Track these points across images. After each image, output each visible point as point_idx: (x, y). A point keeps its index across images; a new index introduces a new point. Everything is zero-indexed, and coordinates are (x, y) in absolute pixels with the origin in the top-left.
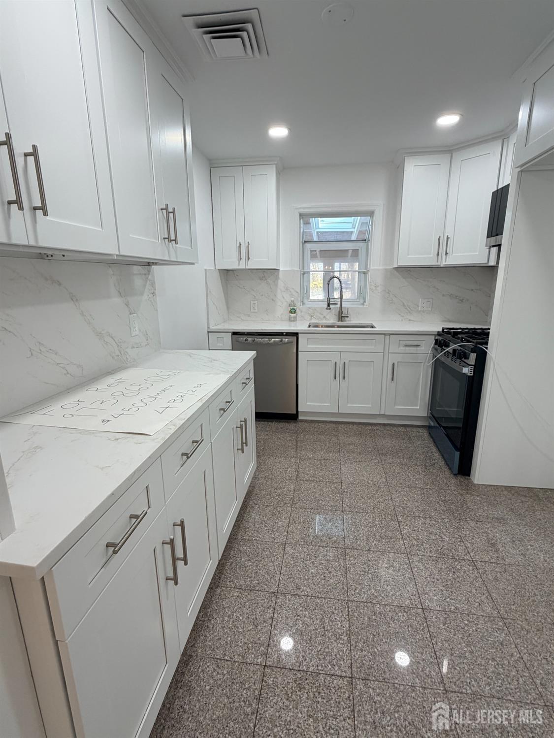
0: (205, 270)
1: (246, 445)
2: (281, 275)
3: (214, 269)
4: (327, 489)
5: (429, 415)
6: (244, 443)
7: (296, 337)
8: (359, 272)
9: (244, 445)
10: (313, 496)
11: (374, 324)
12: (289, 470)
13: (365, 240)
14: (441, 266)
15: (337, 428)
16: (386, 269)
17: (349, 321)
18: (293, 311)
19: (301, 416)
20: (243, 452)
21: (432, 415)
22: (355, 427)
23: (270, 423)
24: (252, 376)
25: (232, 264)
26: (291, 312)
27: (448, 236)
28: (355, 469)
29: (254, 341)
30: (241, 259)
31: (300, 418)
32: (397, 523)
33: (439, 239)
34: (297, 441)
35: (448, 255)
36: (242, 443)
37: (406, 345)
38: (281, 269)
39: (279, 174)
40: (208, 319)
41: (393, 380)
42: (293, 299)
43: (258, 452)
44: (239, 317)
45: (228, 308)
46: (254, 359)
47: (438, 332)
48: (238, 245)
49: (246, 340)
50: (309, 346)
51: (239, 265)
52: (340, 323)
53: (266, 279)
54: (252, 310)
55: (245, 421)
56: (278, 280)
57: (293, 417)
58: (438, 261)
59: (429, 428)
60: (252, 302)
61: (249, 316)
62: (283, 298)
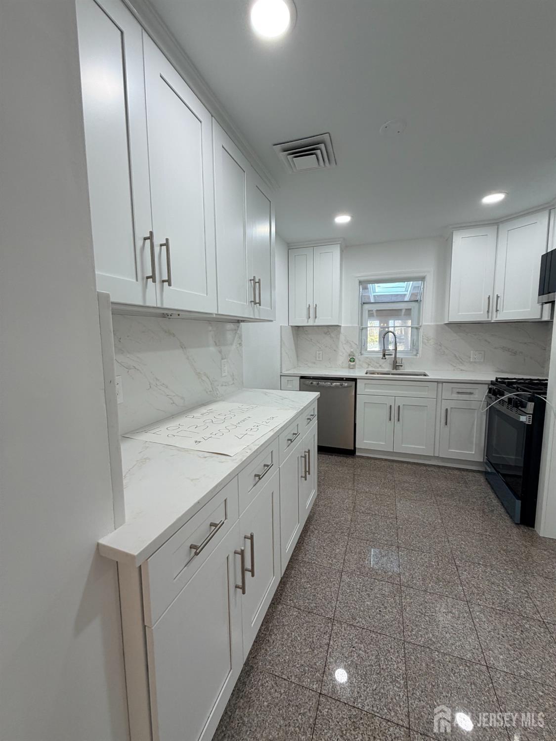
0: (281, 326)
1: (309, 474)
2: (342, 330)
3: (288, 325)
4: (383, 523)
5: (485, 461)
6: (307, 471)
7: (354, 382)
8: (412, 328)
9: (307, 473)
10: (369, 529)
11: (427, 373)
12: (346, 501)
13: (417, 301)
14: (492, 321)
15: (393, 466)
16: (437, 326)
17: (402, 369)
18: (352, 360)
19: (358, 452)
20: (306, 480)
21: (489, 461)
22: (410, 466)
23: (330, 456)
24: (316, 413)
25: (302, 321)
26: (351, 361)
27: (497, 295)
28: (410, 506)
29: (318, 384)
30: (309, 317)
31: (358, 454)
32: (455, 567)
33: (489, 298)
34: (354, 475)
35: (498, 312)
36: (306, 472)
37: (458, 393)
38: (342, 325)
39: (343, 251)
40: (281, 365)
41: (446, 424)
42: (352, 350)
43: (319, 482)
44: (307, 364)
45: (297, 356)
46: (318, 399)
47: (492, 381)
48: (308, 306)
49: (311, 383)
50: (366, 390)
51: (308, 322)
52: (395, 371)
53: (330, 334)
54: (317, 359)
55: (309, 452)
56: (339, 334)
57: (350, 453)
58: (488, 317)
59: (486, 473)
60: (318, 352)
61: (314, 363)
62: (344, 349)
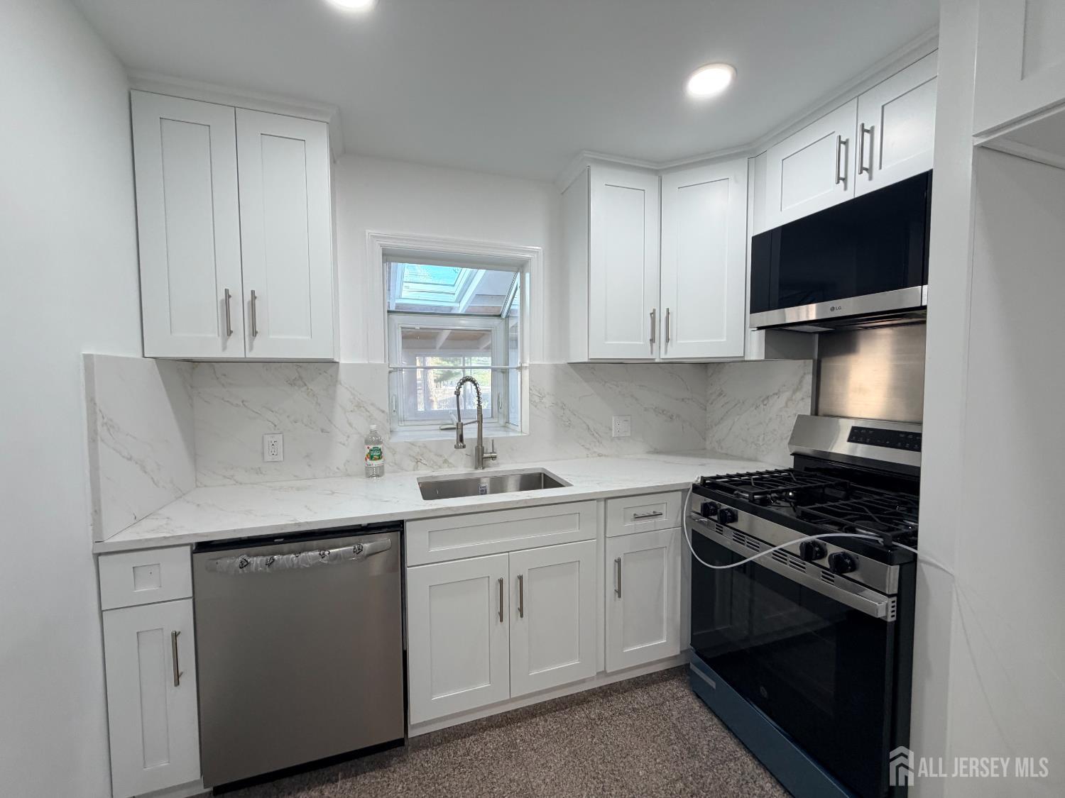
2: (343, 376)
3: (139, 355)
7: (399, 533)
8: (494, 370)
11: (555, 470)
13: (500, 316)
14: (660, 361)
16: (556, 366)
17: (495, 466)
18: (375, 454)
25: (201, 344)
26: (371, 458)
27: (666, 309)
30: (229, 332)
35: (670, 342)
37: (637, 517)
38: (342, 361)
41: (619, 592)
42: (373, 427)
44: (230, 478)
45: (195, 455)
47: (693, 485)
48: (222, 296)
49: (244, 565)
51: (224, 348)
53: (305, 385)
54: (268, 458)
56: (335, 386)
58: (652, 353)
60: (268, 438)
61: (259, 471)
62: (350, 424)
